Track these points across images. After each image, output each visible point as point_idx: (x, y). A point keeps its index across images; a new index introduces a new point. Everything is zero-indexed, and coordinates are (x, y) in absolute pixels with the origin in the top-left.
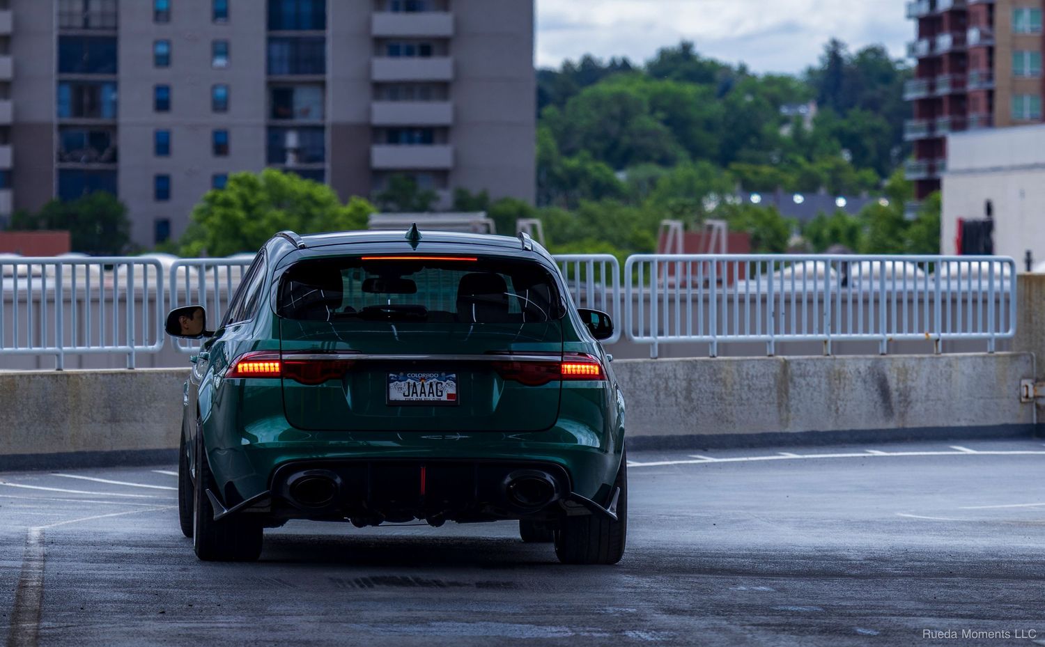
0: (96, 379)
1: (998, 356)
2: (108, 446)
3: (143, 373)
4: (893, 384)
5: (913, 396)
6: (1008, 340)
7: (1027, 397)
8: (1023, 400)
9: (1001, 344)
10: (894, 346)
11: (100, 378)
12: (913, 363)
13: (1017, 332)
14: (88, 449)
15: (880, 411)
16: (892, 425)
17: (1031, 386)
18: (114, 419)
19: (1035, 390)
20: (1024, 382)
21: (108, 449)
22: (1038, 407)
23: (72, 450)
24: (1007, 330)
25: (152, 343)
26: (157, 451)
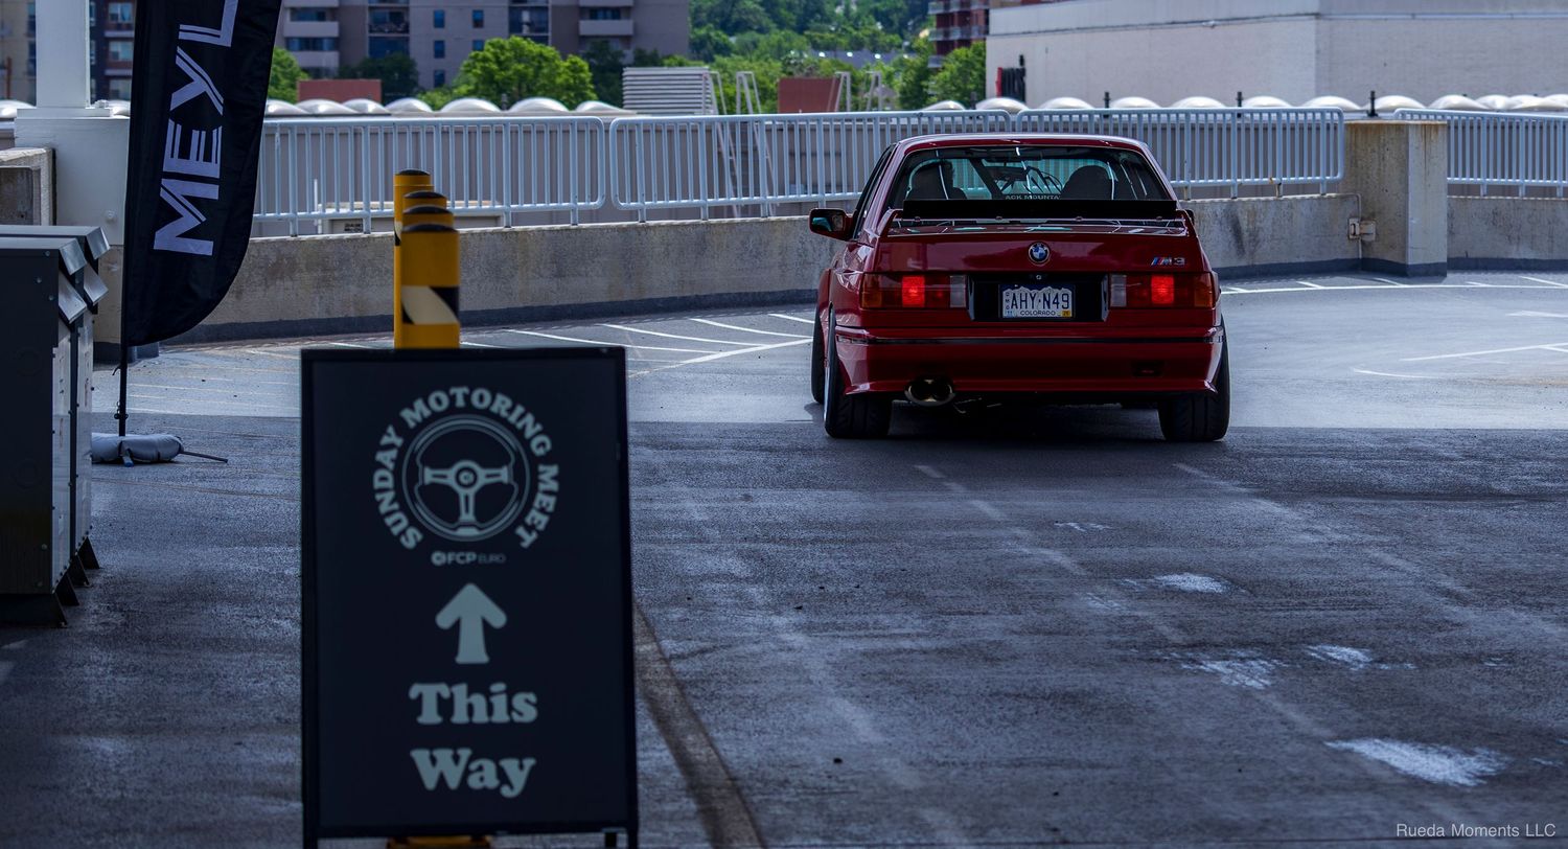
0: (543, 235)
1: (1330, 198)
2: (556, 300)
3: (586, 229)
4: (1244, 225)
5: (1261, 235)
6: (1337, 182)
7: (1354, 234)
8: (1351, 237)
9: (1332, 186)
10: (1244, 190)
11: (547, 235)
12: (1261, 206)
13: (1344, 175)
14: (536, 304)
15: (1234, 251)
16: (1243, 263)
17: (1357, 224)
18: (559, 275)
19: (1361, 228)
20: (1352, 221)
21: (554, 303)
22: (1363, 243)
23: (521, 305)
24: (1336, 175)
25: (593, 199)
26: (600, 305)
